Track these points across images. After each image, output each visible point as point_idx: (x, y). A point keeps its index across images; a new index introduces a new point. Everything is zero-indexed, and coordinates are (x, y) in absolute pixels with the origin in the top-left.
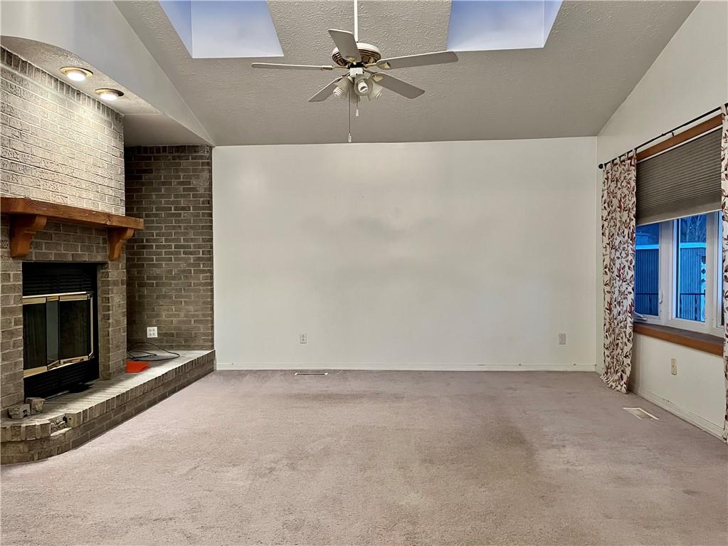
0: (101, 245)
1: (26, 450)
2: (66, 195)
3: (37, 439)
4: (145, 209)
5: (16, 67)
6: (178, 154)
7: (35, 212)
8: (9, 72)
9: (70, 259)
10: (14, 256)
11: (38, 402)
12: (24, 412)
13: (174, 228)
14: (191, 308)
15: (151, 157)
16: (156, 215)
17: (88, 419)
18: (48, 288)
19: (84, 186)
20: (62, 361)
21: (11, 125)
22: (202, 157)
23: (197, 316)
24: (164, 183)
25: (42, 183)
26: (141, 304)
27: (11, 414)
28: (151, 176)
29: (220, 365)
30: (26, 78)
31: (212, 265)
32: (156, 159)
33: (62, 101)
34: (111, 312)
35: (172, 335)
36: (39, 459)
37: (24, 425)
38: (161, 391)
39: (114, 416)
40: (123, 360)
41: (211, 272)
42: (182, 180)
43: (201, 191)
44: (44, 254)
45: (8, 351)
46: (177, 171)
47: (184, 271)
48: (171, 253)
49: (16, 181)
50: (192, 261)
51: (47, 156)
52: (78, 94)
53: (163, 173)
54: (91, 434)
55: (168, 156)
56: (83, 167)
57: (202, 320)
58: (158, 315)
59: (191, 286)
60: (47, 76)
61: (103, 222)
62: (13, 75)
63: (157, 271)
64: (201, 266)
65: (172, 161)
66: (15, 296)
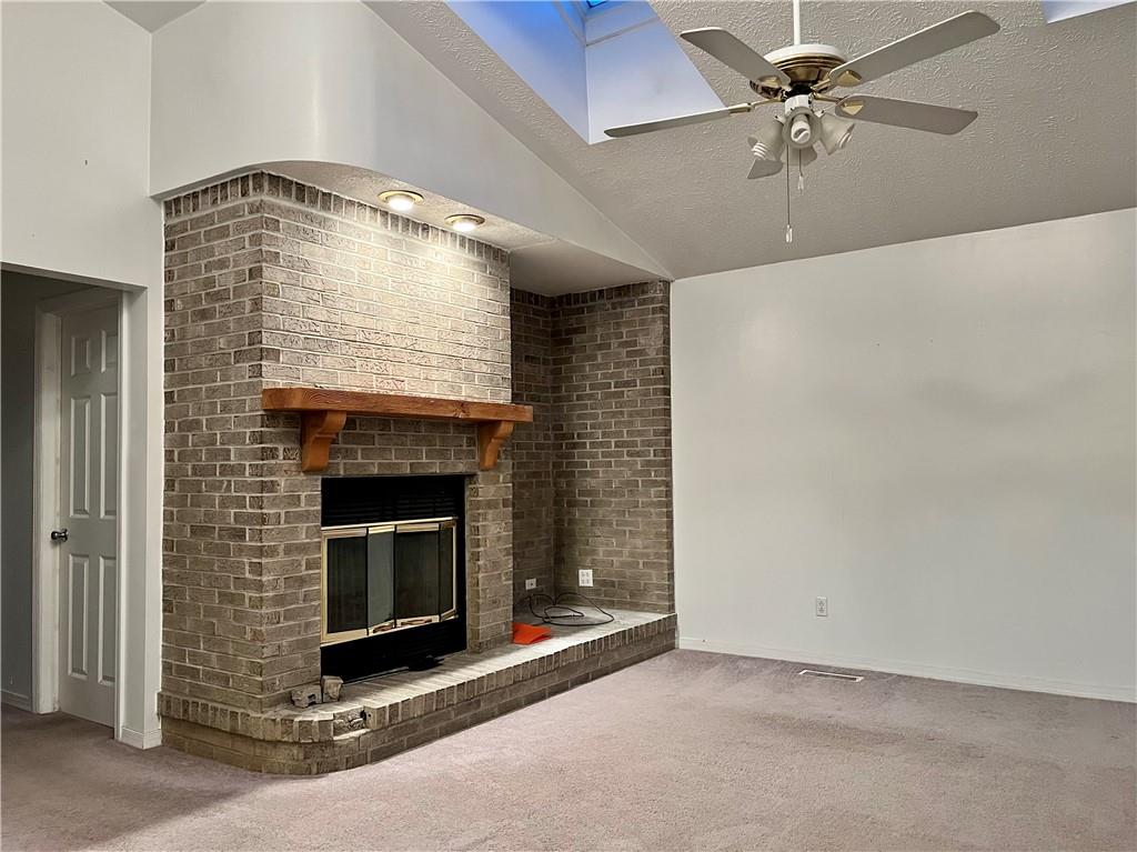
0: (465, 448)
1: (301, 756)
2: (402, 378)
3: (313, 742)
4: (577, 388)
5: (313, 202)
6: (620, 300)
7: (324, 406)
8: (300, 211)
9: (407, 471)
10: (305, 469)
11: (333, 683)
12: (310, 697)
13: (614, 414)
14: (639, 542)
15: (583, 308)
16: (591, 396)
17: (400, 719)
18: (377, 514)
19: (435, 363)
20: (399, 621)
21: (305, 285)
22: (652, 300)
23: (648, 555)
24: (600, 347)
25: (358, 363)
26: (571, 534)
27: (294, 698)
28: (584, 336)
29: (685, 641)
30: (330, 216)
31: (669, 473)
32: (591, 309)
33: (397, 243)
34: (481, 549)
35: (613, 584)
36: (318, 773)
37: (297, 719)
38: (556, 680)
39: (456, 715)
40: (506, 624)
41: (669, 485)
42: (625, 339)
43: (652, 354)
44: (360, 465)
45: (293, 606)
46: (618, 325)
47: (628, 483)
48: (610, 455)
49: (313, 363)
50: (639, 467)
51: (370, 323)
52: (424, 229)
53: (599, 331)
54: (408, 742)
55: (605, 305)
56: (434, 334)
57: (654, 563)
58: (594, 552)
59: (637, 507)
60: (368, 209)
61: (452, 415)
62: (307, 215)
63: (591, 482)
64: (653, 474)
65: (611, 311)
66: (308, 527)
